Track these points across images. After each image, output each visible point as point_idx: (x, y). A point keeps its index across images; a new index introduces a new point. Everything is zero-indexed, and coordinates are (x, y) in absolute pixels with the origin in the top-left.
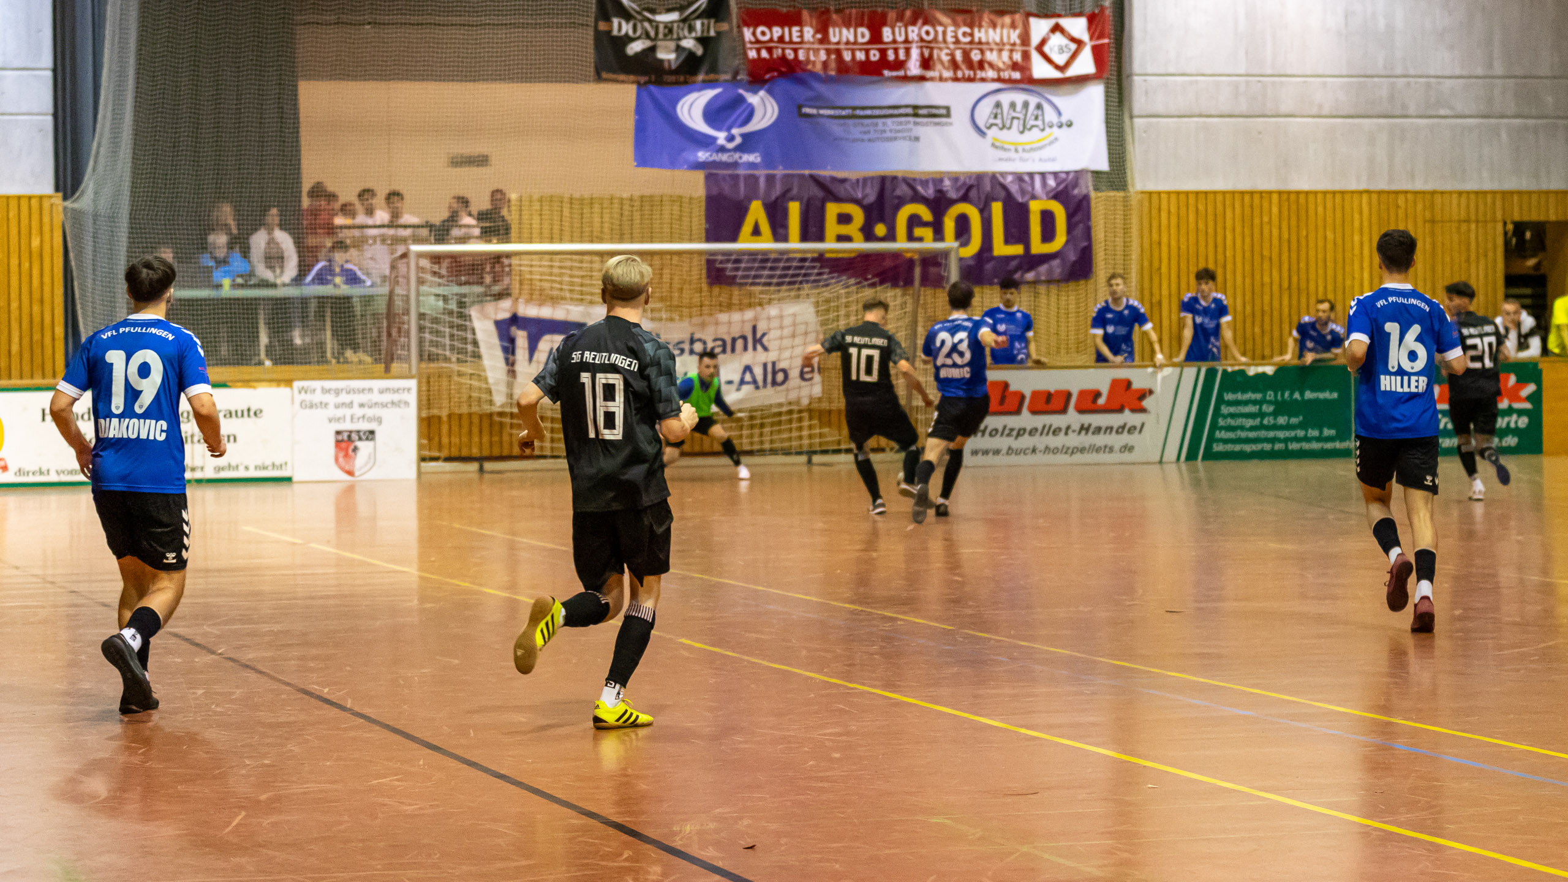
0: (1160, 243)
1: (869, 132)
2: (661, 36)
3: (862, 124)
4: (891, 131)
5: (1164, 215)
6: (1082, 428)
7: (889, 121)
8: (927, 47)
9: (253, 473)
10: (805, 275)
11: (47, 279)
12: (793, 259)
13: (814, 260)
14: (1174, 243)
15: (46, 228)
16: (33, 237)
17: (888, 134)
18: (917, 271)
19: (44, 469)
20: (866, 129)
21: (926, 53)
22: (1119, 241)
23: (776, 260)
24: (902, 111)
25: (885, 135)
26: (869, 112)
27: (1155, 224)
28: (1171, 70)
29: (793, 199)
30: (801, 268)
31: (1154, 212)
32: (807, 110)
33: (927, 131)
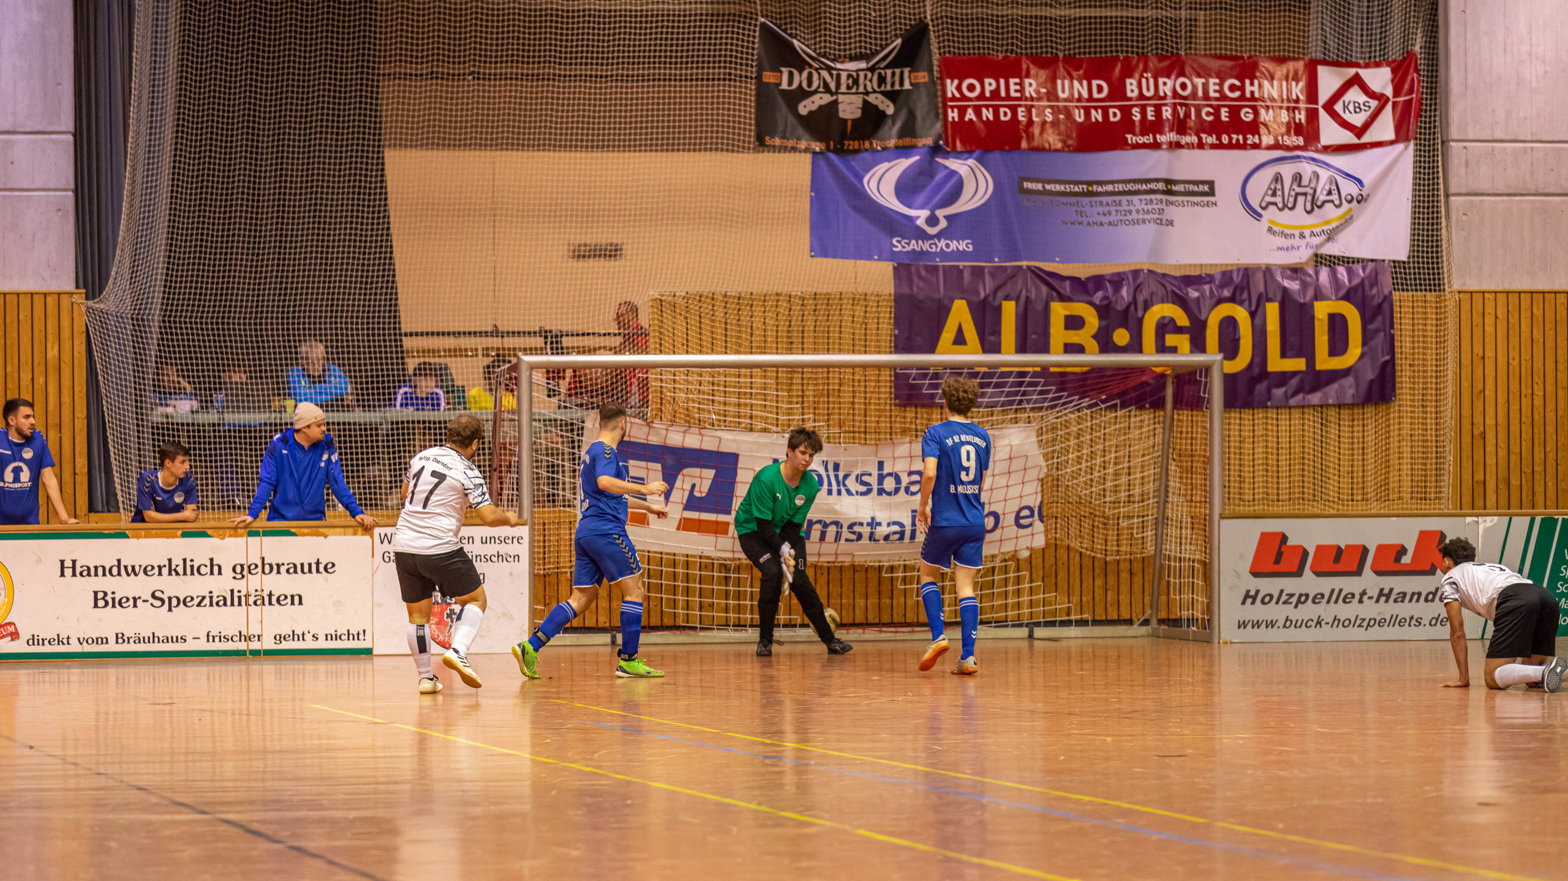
0: (1483, 358)
1: (1110, 213)
2: (843, 89)
3: (1101, 204)
4: (1138, 212)
5: (1490, 321)
6: (1381, 593)
7: (1135, 199)
8: (1181, 105)
9: (322, 644)
10: (1024, 394)
11: (66, 399)
12: (1009, 374)
13: (1035, 375)
14: (1502, 359)
15: (66, 334)
16: (49, 345)
17: (1135, 216)
18: (1169, 392)
19: (63, 636)
20: (1106, 209)
21: (1181, 112)
22: (1431, 355)
23: (985, 375)
24: (1152, 186)
25: (1129, 217)
26: (1110, 188)
27: (1478, 334)
28: (1499, 135)
29: (1007, 298)
30: (1020, 384)
31: (1477, 318)
32: (1027, 185)
33: (1182, 213)
